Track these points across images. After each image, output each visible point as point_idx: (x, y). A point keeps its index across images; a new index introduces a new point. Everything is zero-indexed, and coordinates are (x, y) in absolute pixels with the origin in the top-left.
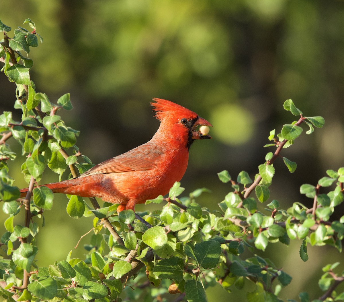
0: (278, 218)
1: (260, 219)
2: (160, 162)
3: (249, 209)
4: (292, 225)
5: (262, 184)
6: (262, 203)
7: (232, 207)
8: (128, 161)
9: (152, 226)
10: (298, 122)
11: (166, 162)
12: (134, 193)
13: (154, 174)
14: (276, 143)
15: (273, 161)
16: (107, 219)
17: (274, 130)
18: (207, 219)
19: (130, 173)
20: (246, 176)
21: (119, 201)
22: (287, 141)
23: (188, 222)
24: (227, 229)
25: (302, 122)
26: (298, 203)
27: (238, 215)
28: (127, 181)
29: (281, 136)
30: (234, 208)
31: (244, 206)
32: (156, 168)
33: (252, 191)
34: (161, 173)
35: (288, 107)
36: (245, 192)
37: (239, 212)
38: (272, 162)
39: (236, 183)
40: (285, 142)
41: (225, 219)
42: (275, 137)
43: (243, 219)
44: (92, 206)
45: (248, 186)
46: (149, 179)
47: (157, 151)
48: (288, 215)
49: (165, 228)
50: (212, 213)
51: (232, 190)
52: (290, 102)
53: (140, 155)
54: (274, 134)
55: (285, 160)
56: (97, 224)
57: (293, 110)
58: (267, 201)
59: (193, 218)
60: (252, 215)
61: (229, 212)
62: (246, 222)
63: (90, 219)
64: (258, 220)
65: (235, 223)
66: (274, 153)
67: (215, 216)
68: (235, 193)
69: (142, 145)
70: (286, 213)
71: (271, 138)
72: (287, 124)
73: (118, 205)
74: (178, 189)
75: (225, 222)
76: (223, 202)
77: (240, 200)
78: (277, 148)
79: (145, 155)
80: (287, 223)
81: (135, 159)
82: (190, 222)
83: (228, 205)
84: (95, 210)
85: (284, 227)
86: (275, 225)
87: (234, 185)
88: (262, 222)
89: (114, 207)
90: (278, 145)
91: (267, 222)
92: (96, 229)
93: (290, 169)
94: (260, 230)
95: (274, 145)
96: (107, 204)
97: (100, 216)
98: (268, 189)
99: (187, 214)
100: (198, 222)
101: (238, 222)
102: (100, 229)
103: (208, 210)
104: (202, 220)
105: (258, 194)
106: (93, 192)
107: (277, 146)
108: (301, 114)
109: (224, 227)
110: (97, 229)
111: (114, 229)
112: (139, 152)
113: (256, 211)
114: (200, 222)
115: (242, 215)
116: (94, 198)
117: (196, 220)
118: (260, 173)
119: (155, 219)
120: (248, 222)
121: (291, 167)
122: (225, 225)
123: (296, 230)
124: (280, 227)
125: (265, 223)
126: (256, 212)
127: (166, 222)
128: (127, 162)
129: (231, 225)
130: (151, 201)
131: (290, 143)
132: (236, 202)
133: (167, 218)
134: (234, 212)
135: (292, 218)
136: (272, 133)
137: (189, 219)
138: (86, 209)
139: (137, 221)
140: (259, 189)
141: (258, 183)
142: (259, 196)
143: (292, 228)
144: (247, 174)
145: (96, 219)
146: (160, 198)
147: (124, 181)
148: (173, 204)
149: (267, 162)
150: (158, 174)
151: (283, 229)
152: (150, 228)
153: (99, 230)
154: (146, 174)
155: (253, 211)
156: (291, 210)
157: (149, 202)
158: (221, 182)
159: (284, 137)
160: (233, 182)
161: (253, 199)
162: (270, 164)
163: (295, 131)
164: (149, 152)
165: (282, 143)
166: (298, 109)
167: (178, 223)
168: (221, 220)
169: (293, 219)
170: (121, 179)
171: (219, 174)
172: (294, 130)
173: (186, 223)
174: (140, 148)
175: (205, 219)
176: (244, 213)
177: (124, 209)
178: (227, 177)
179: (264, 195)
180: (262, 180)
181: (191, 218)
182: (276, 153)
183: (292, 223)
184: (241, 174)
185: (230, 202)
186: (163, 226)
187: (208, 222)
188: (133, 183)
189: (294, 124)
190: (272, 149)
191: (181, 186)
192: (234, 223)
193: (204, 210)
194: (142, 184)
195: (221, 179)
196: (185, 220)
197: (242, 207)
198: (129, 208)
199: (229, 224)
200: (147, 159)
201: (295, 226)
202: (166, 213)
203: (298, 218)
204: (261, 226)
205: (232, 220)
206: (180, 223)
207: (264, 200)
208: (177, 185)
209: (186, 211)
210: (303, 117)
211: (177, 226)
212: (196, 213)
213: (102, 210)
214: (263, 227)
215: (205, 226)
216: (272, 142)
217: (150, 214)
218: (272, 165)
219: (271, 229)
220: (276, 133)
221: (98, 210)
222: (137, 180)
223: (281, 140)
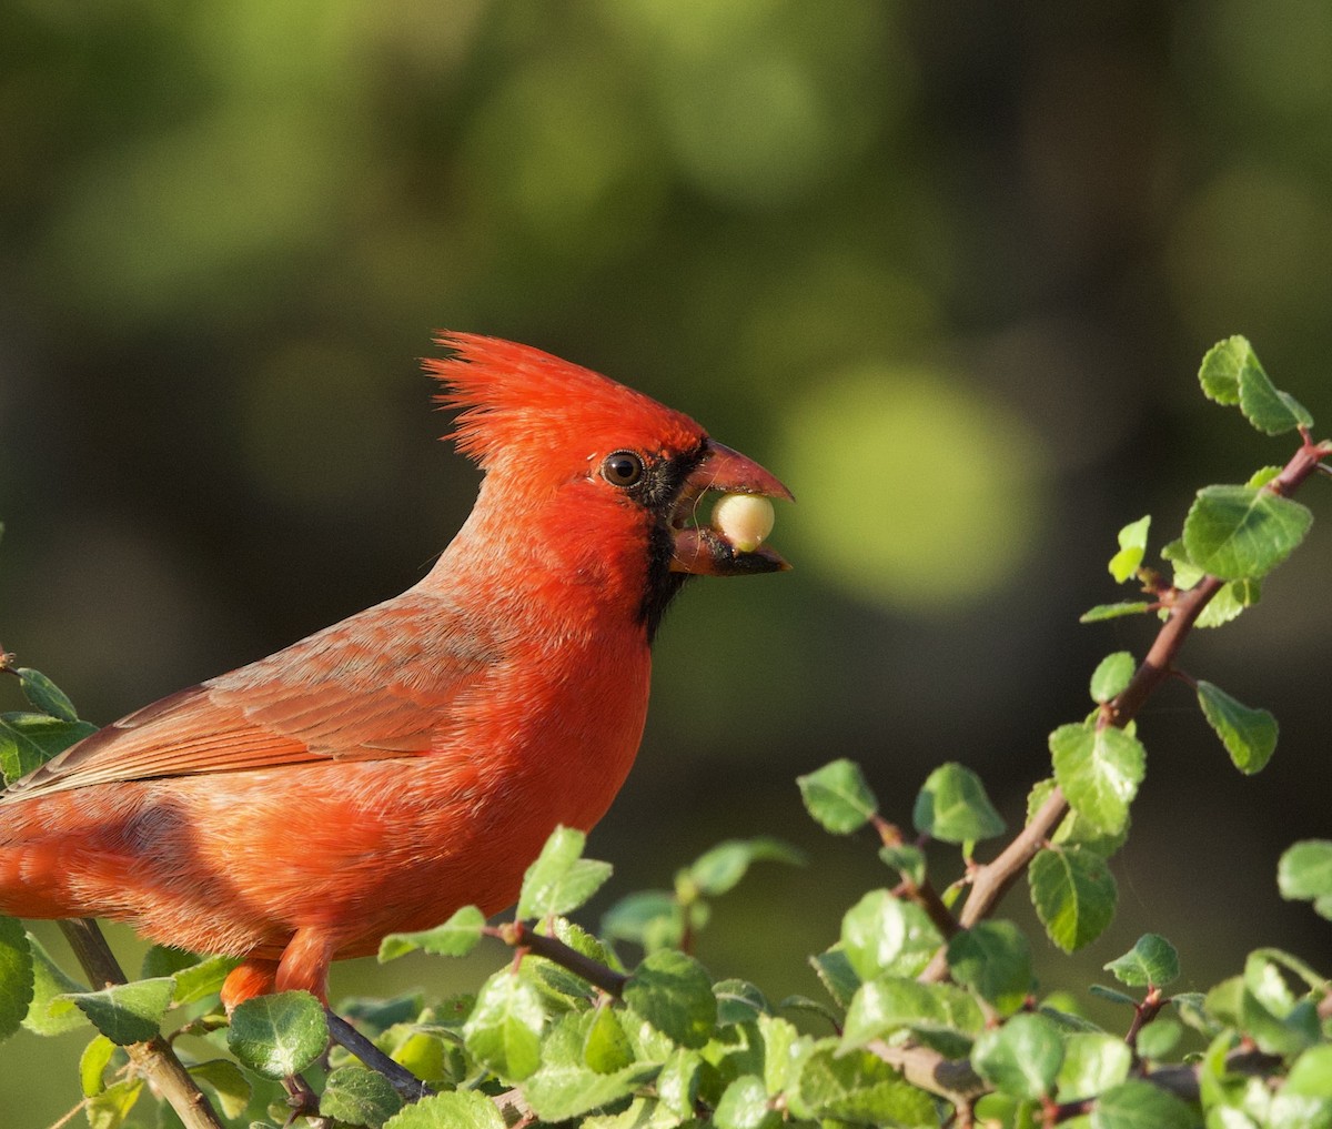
0: (1156, 1041)
1: (1047, 1047)
2: (481, 708)
3: (981, 990)
4: (1233, 1086)
5: (1069, 843)
6: (1068, 951)
7: (886, 978)
8: (290, 704)
9: (431, 1090)
10: (1287, 474)
11: (518, 708)
12: (326, 895)
13: (447, 779)
14: (1152, 598)
15: (1131, 707)
16: (162, 1047)
17: (1146, 521)
18: (744, 1046)
19: (304, 774)
20: (969, 795)
21: (236, 941)
22: (1216, 587)
23: (634, 1069)
24: (859, 1106)
25: (1308, 472)
26: (1277, 954)
27: (925, 1023)
28: (281, 826)
29: (1181, 554)
30: (903, 987)
31: (956, 973)
32: (460, 740)
33: (1013, 882)
34: (489, 770)
35: (1228, 385)
36: (967, 890)
37: (928, 1005)
38: (1128, 707)
39: (909, 833)
40: (1208, 592)
41: (844, 1046)
42: (1151, 559)
43: (951, 1049)
44: (75, 971)
45: (985, 853)
46: (414, 811)
47: (466, 645)
48: (1214, 1024)
49: (501, 1100)
50: (773, 1013)
51: (887, 878)
52: (1238, 352)
53: (361, 668)
54: (1142, 544)
55: (1208, 698)
56: (106, 1076)
57: (1256, 399)
58: (1099, 939)
59: (666, 1044)
60: (1002, 1022)
61: (869, 1008)
62: (968, 1066)
63: (65, 1050)
64: (1035, 1054)
65: (911, 1075)
66: (1140, 655)
67: (790, 1030)
68: (904, 897)
69: (372, 611)
70: (1203, 1016)
71: (1123, 567)
72: (1222, 481)
73: (228, 966)
74: (570, 867)
75: (850, 1068)
76: (836, 948)
77: (934, 935)
78: (1159, 625)
79: (389, 667)
80: (1209, 1071)
81: (334, 691)
82: (644, 1064)
83: (862, 970)
84: (92, 995)
85: (1190, 1095)
86: (1135, 1081)
87: (892, 846)
88: (1058, 1067)
89: (208, 975)
90: (1170, 610)
91: (1091, 1066)
92: (98, 1107)
93: (1241, 755)
94: (1049, 1112)
95: (1141, 607)
96: (167, 960)
97: (124, 1028)
98: (1108, 874)
99: (628, 1016)
100: (692, 1066)
101: (922, 1067)
102: (127, 1103)
103: (753, 996)
104: (715, 1053)
105: (1044, 901)
106: (82, 886)
107: (1163, 614)
108: (1304, 423)
109: (843, 1095)
110: (108, 1106)
111: (206, 1107)
112: (355, 649)
113: (1023, 999)
114: (704, 1069)
115: (950, 1025)
116: (92, 923)
117: (682, 1051)
118: (1057, 773)
119: (449, 1045)
120: (977, 1067)
121: (1243, 737)
122: (847, 1083)
123: (1261, 1114)
124: (1167, 1097)
125: (1078, 1069)
126: (1028, 1008)
127: (501, 1067)
128: (283, 706)
129: (883, 1085)
130: (410, 941)
131: (1239, 596)
132: (908, 947)
133: (508, 1041)
134: (898, 1008)
135: (1237, 1042)
136: (1134, 537)
137: (641, 1051)
138: (40, 985)
139: (343, 1059)
140: (1054, 869)
141: (1050, 832)
142: (1052, 915)
143: (1234, 1103)
144: (976, 780)
145: (99, 1050)
146: (465, 923)
147: (264, 824)
148: (540, 961)
149: (1101, 713)
150: (471, 780)
151: (1180, 1104)
152: (413, 1098)
153: (117, 1113)
154: (396, 781)
155: (1009, 1004)
156: (1229, 996)
157: (397, 945)
158: (817, 827)
159: (1201, 562)
160: (887, 832)
161: (1004, 928)
162: (1118, 722)
163: (1265, 528)
164: (417, 652)
165: (1191, 597)
166: (1283, 396)
167: (576, 1073)
168: (826, 1056)
169: (1244, 1049)
170: (248, 811)
171: (804, 782)
172: (1257, 518)
173: (625, 1074)
174: (360, 627)
175: (730, 1049)
176: (960, 1012)
177: (267, 990)
178: (853, 801)
179: (1083, 909)
180: (1071, 817)
181: (649, 1042)
182: (1155, 655)
183: (1236, 1075)
184: (936, 782)
185: (873, 949)
186: (491, 1088)
187: (753, 1063)
188: (320, 835)
189: (1261, 487)
190: (1134, 635)
191: (590, 852)
192: (899, 1075)
193: (727, 992)
194: (376, 838)
195: (818, 811)
196: (617, 1056)
197: (947, 978)
198: (295, 984)
199: (869, 1080)
200: (400, 687)
201: (1256, 1090)
202: (501, 1010)
203: (1267, 1044)
204: (1053, 1091)
205: (891, 1052)
206: (587, 1070)
207: (1083, 935)
208: (562, 844)
209: (617, 1002)
210: (1316, 439)
211: (572, 1092)
212: (677, 1010)
213: (137, 994)
214: (1065, 1096)
215: (732, 1089)
216: (1131, 590)
217: (426, 1014)
218: (1131, 728)
219: (1113, 1111)
220: (1156, 540)
221: (111, 993)
222: (345, 813)
223: (1186, 577)
